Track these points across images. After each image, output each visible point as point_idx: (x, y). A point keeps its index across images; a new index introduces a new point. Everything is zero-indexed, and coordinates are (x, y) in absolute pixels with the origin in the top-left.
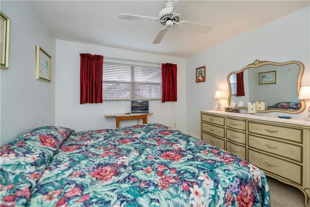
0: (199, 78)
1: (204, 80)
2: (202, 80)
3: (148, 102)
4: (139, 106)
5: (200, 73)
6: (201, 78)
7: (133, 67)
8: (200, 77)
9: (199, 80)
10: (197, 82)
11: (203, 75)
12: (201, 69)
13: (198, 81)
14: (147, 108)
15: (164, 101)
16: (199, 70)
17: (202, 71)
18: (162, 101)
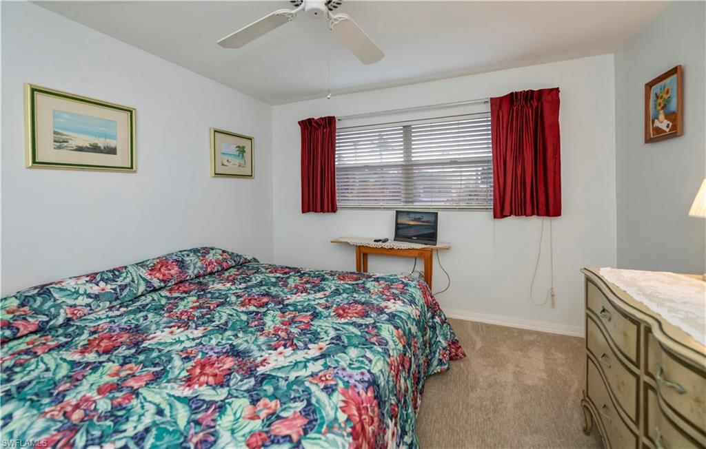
0: (657, 124)
1: (676, 131)
2: (667, 130)
3: (436, 214)
4: (412, 223)
5: (660, 101)
6: (666, 122)
7: (410, 126)
8: (662, 117)
9: (658, 130)
10: (648, 140)
11: (673, 106)
12: (667, 81)
13: (654, 136)
14: (432, 231)
15: (500, 213)
16: (656, 89)
17: (668, 92)
18: (492, 213)
